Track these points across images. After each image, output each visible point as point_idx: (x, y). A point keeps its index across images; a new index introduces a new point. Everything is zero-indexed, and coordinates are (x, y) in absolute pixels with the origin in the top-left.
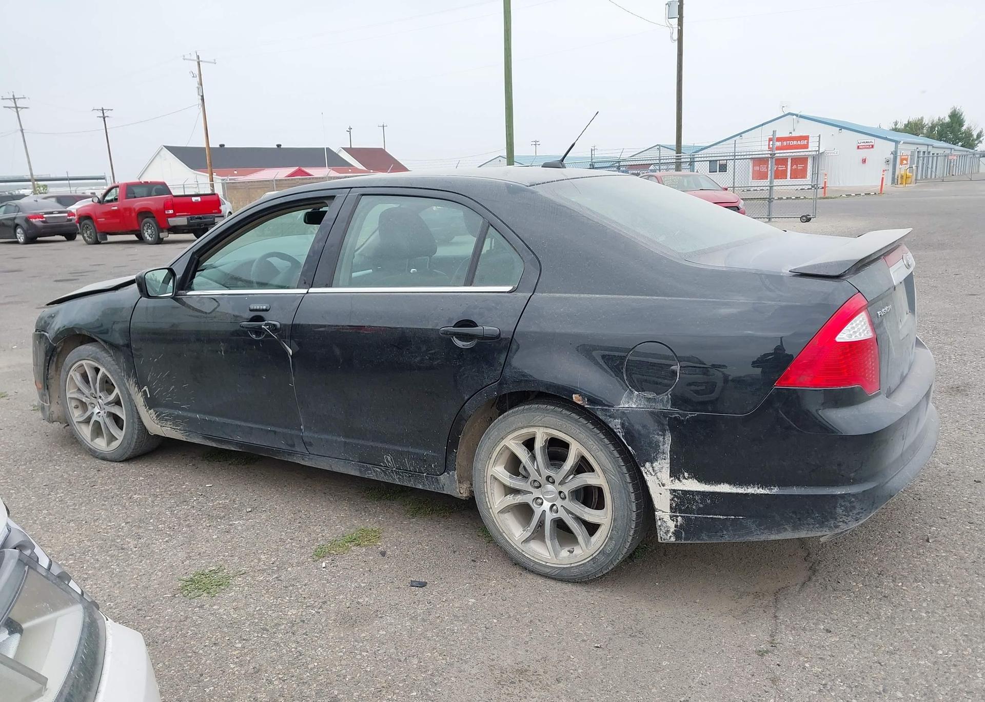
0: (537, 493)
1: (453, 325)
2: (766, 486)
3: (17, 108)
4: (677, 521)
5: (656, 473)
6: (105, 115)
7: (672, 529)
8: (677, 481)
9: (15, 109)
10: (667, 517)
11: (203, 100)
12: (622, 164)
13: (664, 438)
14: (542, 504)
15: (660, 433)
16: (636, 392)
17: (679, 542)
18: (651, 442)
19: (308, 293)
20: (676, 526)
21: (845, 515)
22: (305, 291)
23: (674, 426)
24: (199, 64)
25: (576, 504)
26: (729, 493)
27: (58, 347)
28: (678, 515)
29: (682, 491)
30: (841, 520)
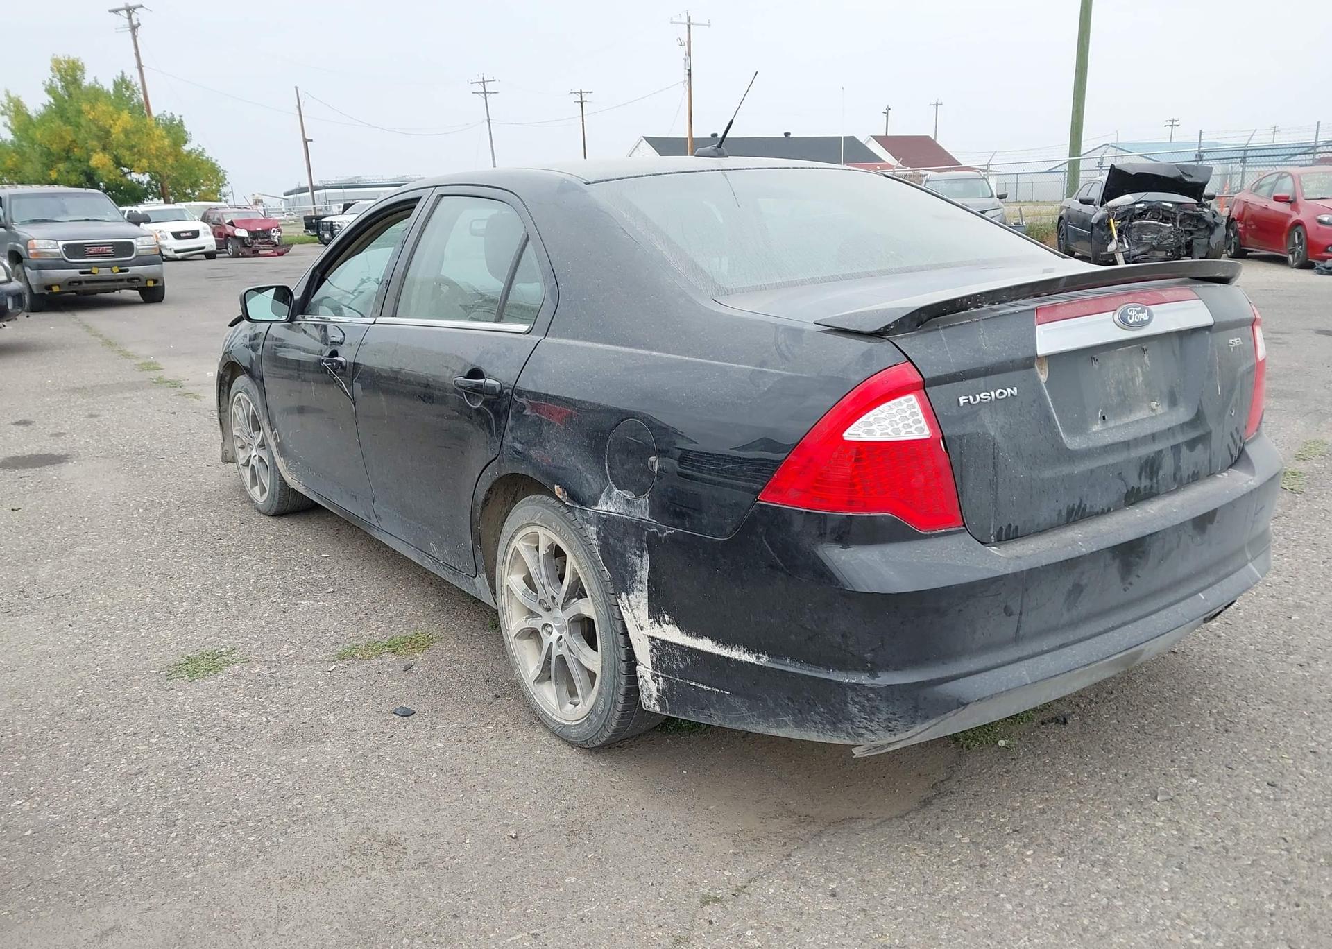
0: (546, 618)
1: (465, 375)
2: (754, 652)
3: (485, 93)
4: (658, 684)
5: (632, 610)
6: (584, 99)
7: (655, 694)
8: (657, 625)
9: (483, 95)
10: (648, 677)
11: (690, 75)
12: (1249, 153)
13: (642, 561)
14: (550, 633)
15: (638, 553)
16: (616, 491)
17: (664, 713)
18: (626, 565)
19: (374, 323)
20: (658, 690)
21: (865, 718)
22: (372, 320)
23: (653, 545)
24: (689, 28)
25: (577, 639)
26: (710, 653)
27: (226, 376)
28: (660, 674)
29: (660, 640)
30: (861, 725)
